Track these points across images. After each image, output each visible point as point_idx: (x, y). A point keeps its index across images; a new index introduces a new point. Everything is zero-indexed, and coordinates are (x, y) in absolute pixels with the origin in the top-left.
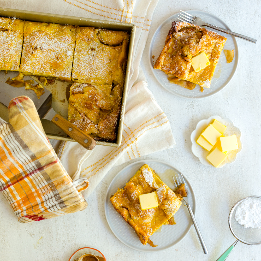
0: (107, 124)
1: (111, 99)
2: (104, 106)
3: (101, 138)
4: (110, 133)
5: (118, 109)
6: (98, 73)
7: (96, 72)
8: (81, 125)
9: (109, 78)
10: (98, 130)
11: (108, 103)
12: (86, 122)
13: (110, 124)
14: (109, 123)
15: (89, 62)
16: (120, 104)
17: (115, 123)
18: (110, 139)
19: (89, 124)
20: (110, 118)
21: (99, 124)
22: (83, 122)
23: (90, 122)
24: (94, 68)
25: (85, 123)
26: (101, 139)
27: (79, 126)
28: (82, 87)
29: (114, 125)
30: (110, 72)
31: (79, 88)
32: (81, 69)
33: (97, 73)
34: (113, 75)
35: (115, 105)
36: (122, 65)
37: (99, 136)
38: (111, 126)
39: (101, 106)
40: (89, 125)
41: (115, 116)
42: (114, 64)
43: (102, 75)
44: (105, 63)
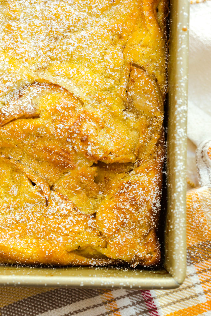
0: (128, 210)
1: (128, 126)
2: (110, 153)
3: (110, 259)
4: (139, 241)
5: (156, 155)
6: (76, 45)
7: (70, 41)
8: (41, 224)
9: (116, 56)
10: (101, 234)
11: (122, 139)
12: (58, 211)
13: (137, 209)
14: (132, 205)
15: (42, 13)
16: (161, 138)
17: (155, 204)
18: (141, 261)
19: (66, 216)
20: (135, 189)
21: (101, 215)
22: (46, 211)
23: (70, 212)
24: (62, 30)
25: (53, 214)
26: (111, 262)
27: (34, 226)
28: (28, 97)
29: (151, 211)
30: (116, 38)
31: (20, 102)
32: (19, 39)
33: (73, 46)
34: (128, 45)
35: (146, 144)
36: (157, 10)
37: (105, 252)
38: (142, 216)
39: (101, 154)
40: (69, 220)
41: (150, 182)
42: (125, 10)
43: (91, 49)
44: (98, 9)
